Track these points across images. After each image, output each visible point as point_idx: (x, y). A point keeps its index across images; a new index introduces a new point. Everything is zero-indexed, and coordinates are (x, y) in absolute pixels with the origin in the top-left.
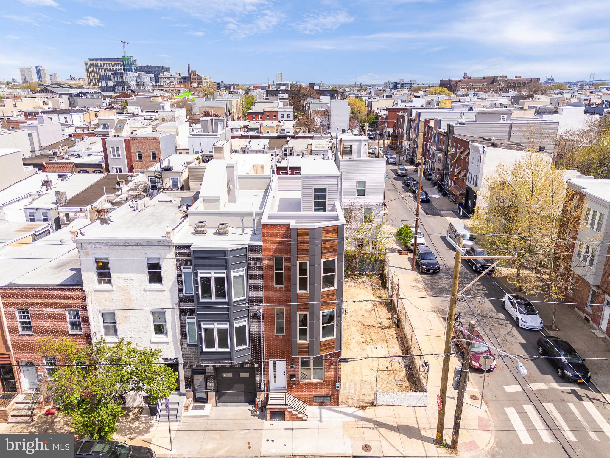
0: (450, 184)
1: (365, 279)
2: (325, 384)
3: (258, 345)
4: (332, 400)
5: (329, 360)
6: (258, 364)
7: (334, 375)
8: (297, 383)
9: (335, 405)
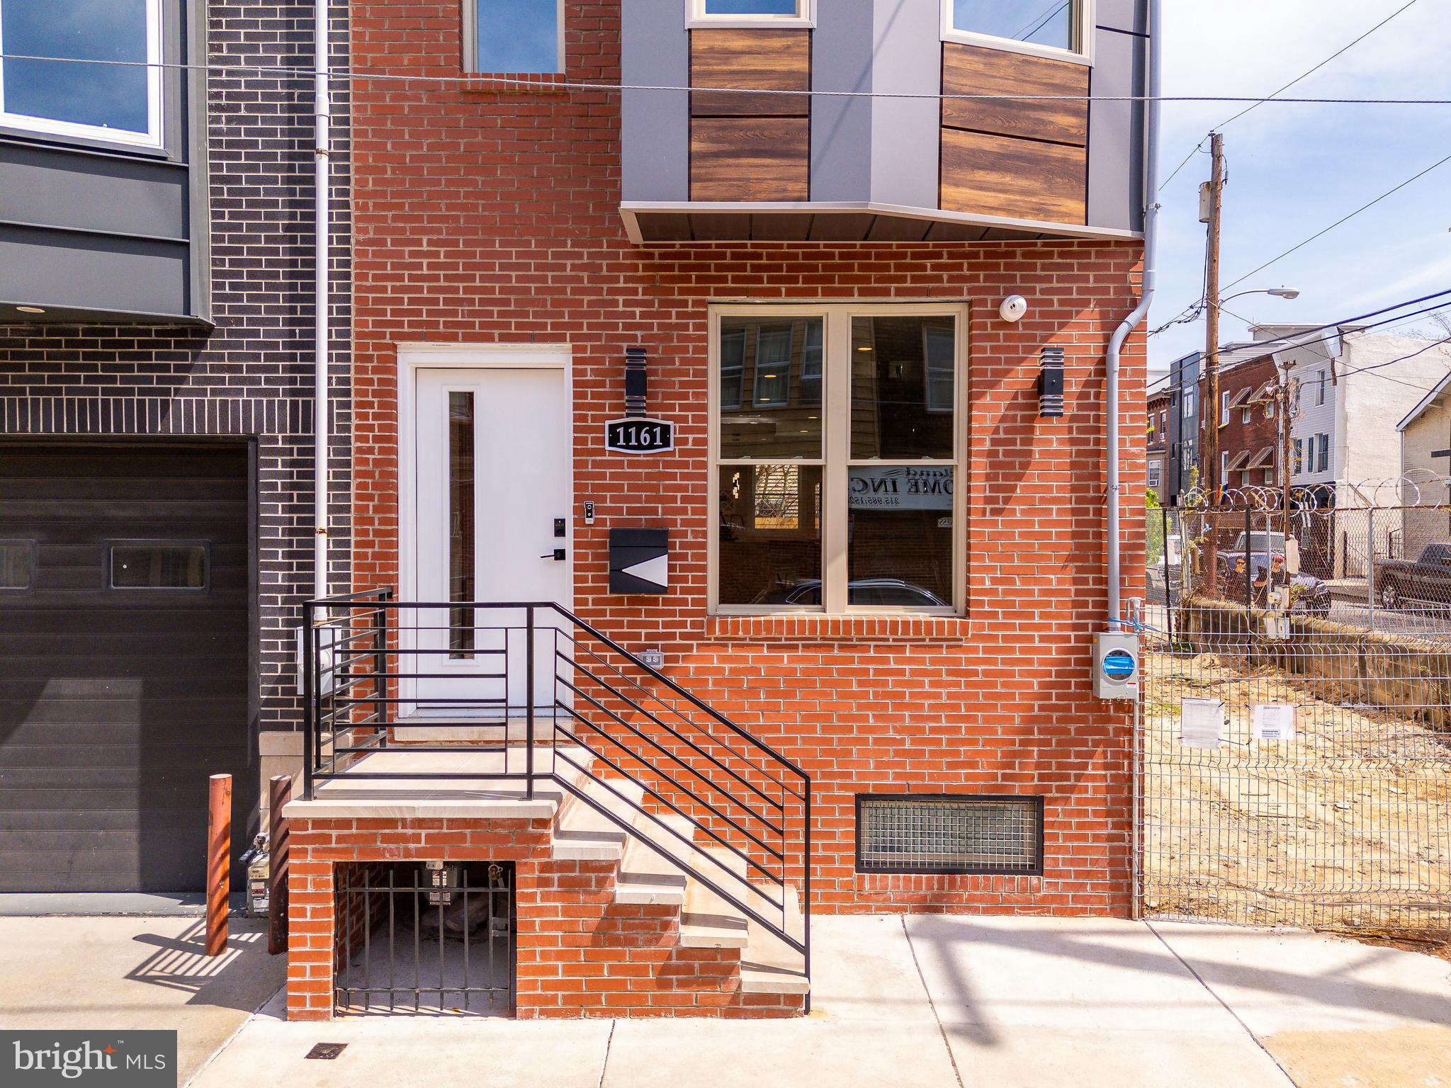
2: (975, 650)
3: (289, 180)
4: (1055, 837)
5: (1015, 349)
6: (276, 392)
7: (1074, 535)
8: (683, 625)
9: (1086, 899)
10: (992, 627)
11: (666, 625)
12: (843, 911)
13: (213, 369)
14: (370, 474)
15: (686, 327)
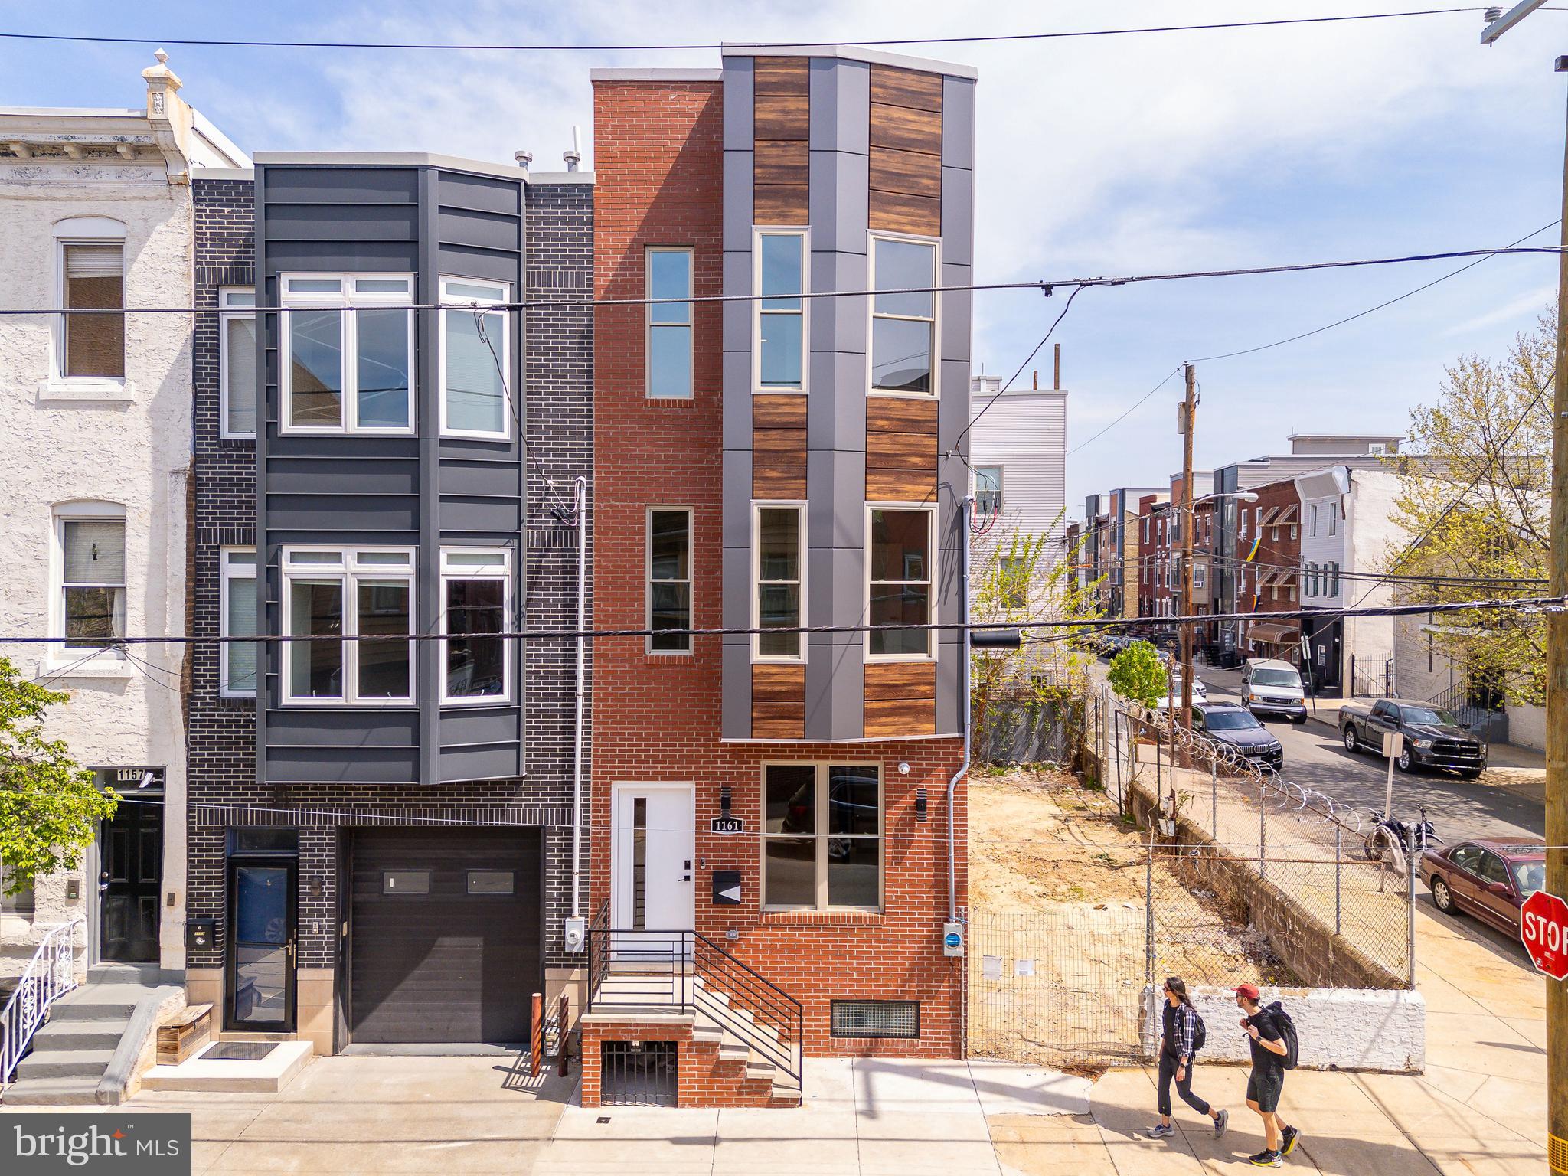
0: (1240, 632)
1: (1016, 775)
2: (888, 930)
3: (562, 705)
4: (926, 1021)
5: (905, 786)
6: (555, 806)
7: (934, 876)
8: (748, 918)
9: (940, 1051)
10: (896, 919)
11: (739, 918)
12: (824, 1056)
13: (525, 795)
14: (599, 845)
15: (750, 773)
